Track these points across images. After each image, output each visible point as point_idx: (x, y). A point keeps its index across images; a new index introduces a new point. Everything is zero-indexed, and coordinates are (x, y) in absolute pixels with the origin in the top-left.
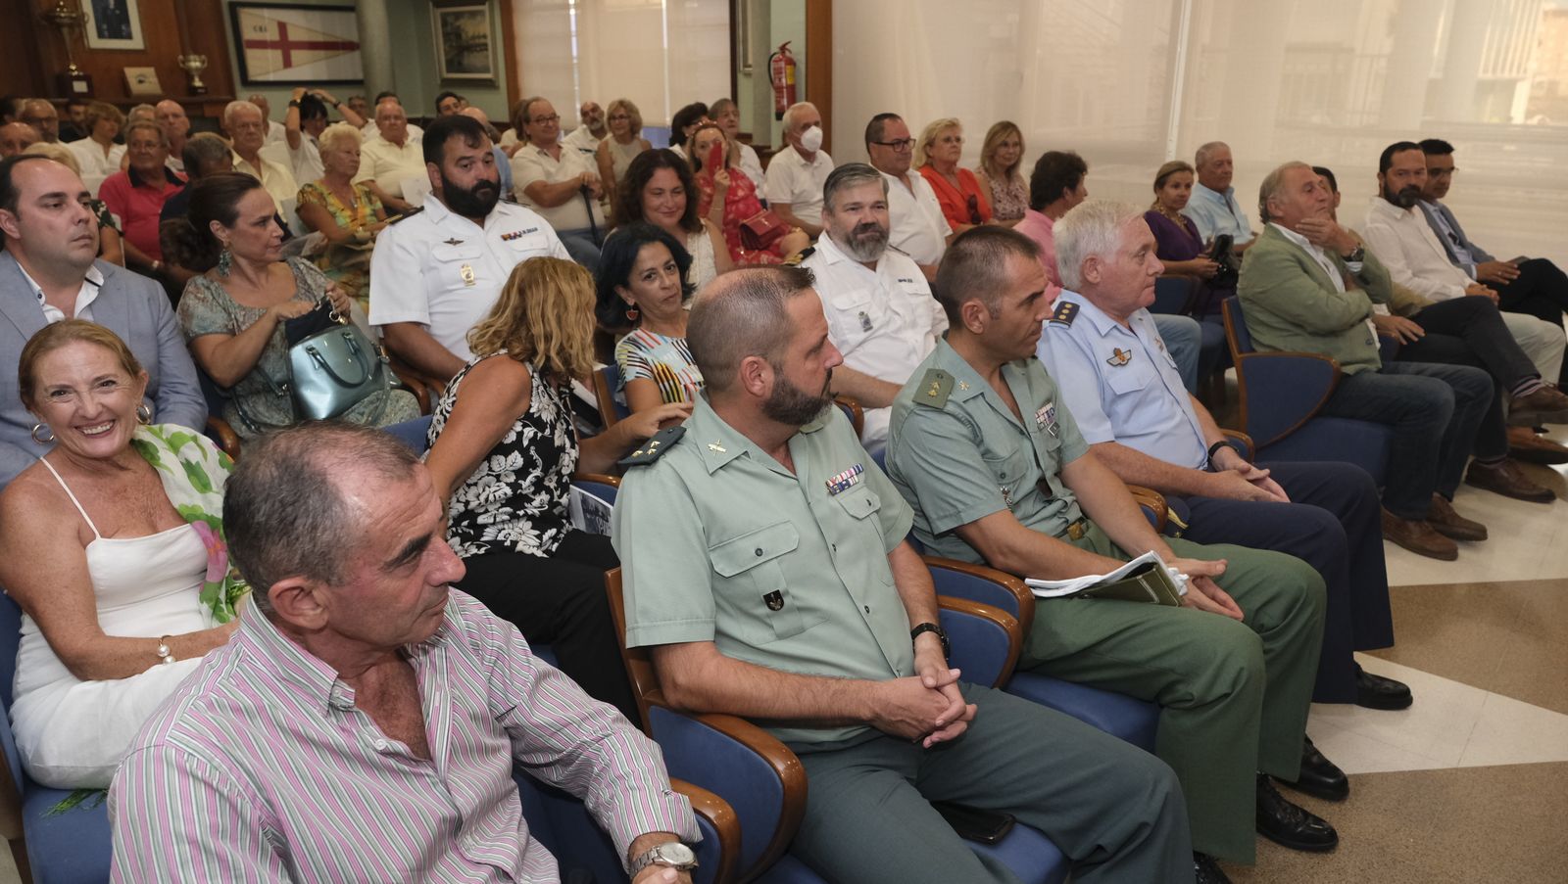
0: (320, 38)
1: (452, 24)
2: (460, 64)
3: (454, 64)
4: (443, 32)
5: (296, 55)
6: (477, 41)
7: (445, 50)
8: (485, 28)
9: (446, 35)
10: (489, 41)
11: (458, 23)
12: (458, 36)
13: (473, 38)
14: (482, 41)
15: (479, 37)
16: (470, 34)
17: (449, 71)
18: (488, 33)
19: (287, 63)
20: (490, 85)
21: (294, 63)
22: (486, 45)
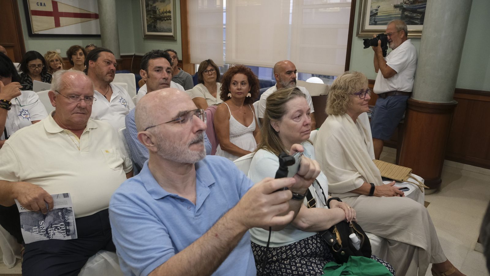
0: (78, 11)
1: (151, 6)
2: (155, 27)
3: (152, 27)
4: (146, 10)
5: (62, 20)
6: (165, 14)
7: (147, 20)
8: (170, 7)
9: (148, 11)
10: (172, 14)
11: (154, 5)
12: (155, 12)
13: (163, 13)
14: (168, 14)
15: (166, 12)
16: (161, 11)
17: (148, 31)
18: (172, 10)
19: (58, 24)
20: (172, 39)
21: (61, 25)
22: (170, 17)
